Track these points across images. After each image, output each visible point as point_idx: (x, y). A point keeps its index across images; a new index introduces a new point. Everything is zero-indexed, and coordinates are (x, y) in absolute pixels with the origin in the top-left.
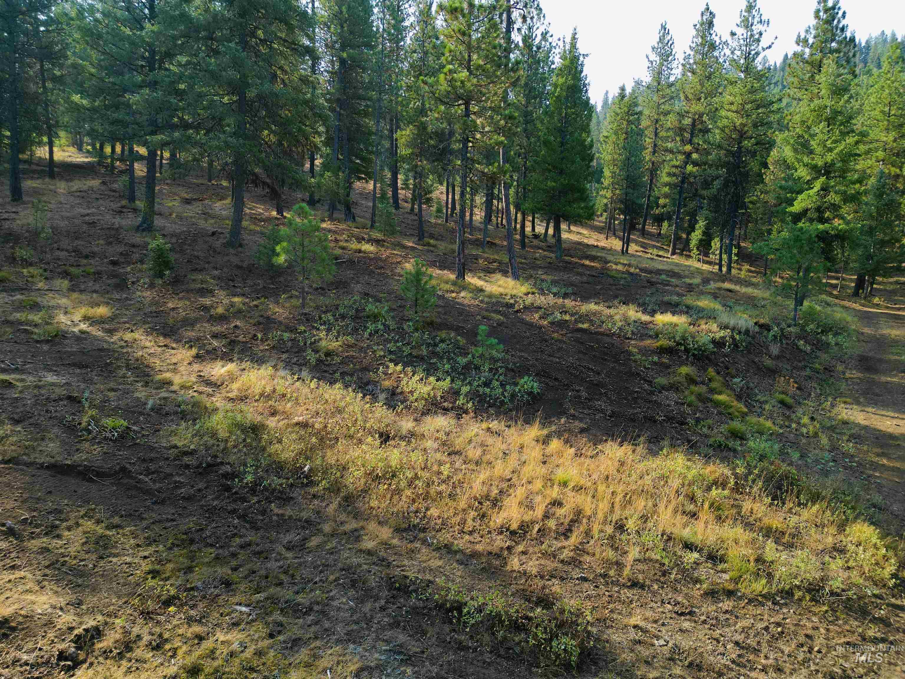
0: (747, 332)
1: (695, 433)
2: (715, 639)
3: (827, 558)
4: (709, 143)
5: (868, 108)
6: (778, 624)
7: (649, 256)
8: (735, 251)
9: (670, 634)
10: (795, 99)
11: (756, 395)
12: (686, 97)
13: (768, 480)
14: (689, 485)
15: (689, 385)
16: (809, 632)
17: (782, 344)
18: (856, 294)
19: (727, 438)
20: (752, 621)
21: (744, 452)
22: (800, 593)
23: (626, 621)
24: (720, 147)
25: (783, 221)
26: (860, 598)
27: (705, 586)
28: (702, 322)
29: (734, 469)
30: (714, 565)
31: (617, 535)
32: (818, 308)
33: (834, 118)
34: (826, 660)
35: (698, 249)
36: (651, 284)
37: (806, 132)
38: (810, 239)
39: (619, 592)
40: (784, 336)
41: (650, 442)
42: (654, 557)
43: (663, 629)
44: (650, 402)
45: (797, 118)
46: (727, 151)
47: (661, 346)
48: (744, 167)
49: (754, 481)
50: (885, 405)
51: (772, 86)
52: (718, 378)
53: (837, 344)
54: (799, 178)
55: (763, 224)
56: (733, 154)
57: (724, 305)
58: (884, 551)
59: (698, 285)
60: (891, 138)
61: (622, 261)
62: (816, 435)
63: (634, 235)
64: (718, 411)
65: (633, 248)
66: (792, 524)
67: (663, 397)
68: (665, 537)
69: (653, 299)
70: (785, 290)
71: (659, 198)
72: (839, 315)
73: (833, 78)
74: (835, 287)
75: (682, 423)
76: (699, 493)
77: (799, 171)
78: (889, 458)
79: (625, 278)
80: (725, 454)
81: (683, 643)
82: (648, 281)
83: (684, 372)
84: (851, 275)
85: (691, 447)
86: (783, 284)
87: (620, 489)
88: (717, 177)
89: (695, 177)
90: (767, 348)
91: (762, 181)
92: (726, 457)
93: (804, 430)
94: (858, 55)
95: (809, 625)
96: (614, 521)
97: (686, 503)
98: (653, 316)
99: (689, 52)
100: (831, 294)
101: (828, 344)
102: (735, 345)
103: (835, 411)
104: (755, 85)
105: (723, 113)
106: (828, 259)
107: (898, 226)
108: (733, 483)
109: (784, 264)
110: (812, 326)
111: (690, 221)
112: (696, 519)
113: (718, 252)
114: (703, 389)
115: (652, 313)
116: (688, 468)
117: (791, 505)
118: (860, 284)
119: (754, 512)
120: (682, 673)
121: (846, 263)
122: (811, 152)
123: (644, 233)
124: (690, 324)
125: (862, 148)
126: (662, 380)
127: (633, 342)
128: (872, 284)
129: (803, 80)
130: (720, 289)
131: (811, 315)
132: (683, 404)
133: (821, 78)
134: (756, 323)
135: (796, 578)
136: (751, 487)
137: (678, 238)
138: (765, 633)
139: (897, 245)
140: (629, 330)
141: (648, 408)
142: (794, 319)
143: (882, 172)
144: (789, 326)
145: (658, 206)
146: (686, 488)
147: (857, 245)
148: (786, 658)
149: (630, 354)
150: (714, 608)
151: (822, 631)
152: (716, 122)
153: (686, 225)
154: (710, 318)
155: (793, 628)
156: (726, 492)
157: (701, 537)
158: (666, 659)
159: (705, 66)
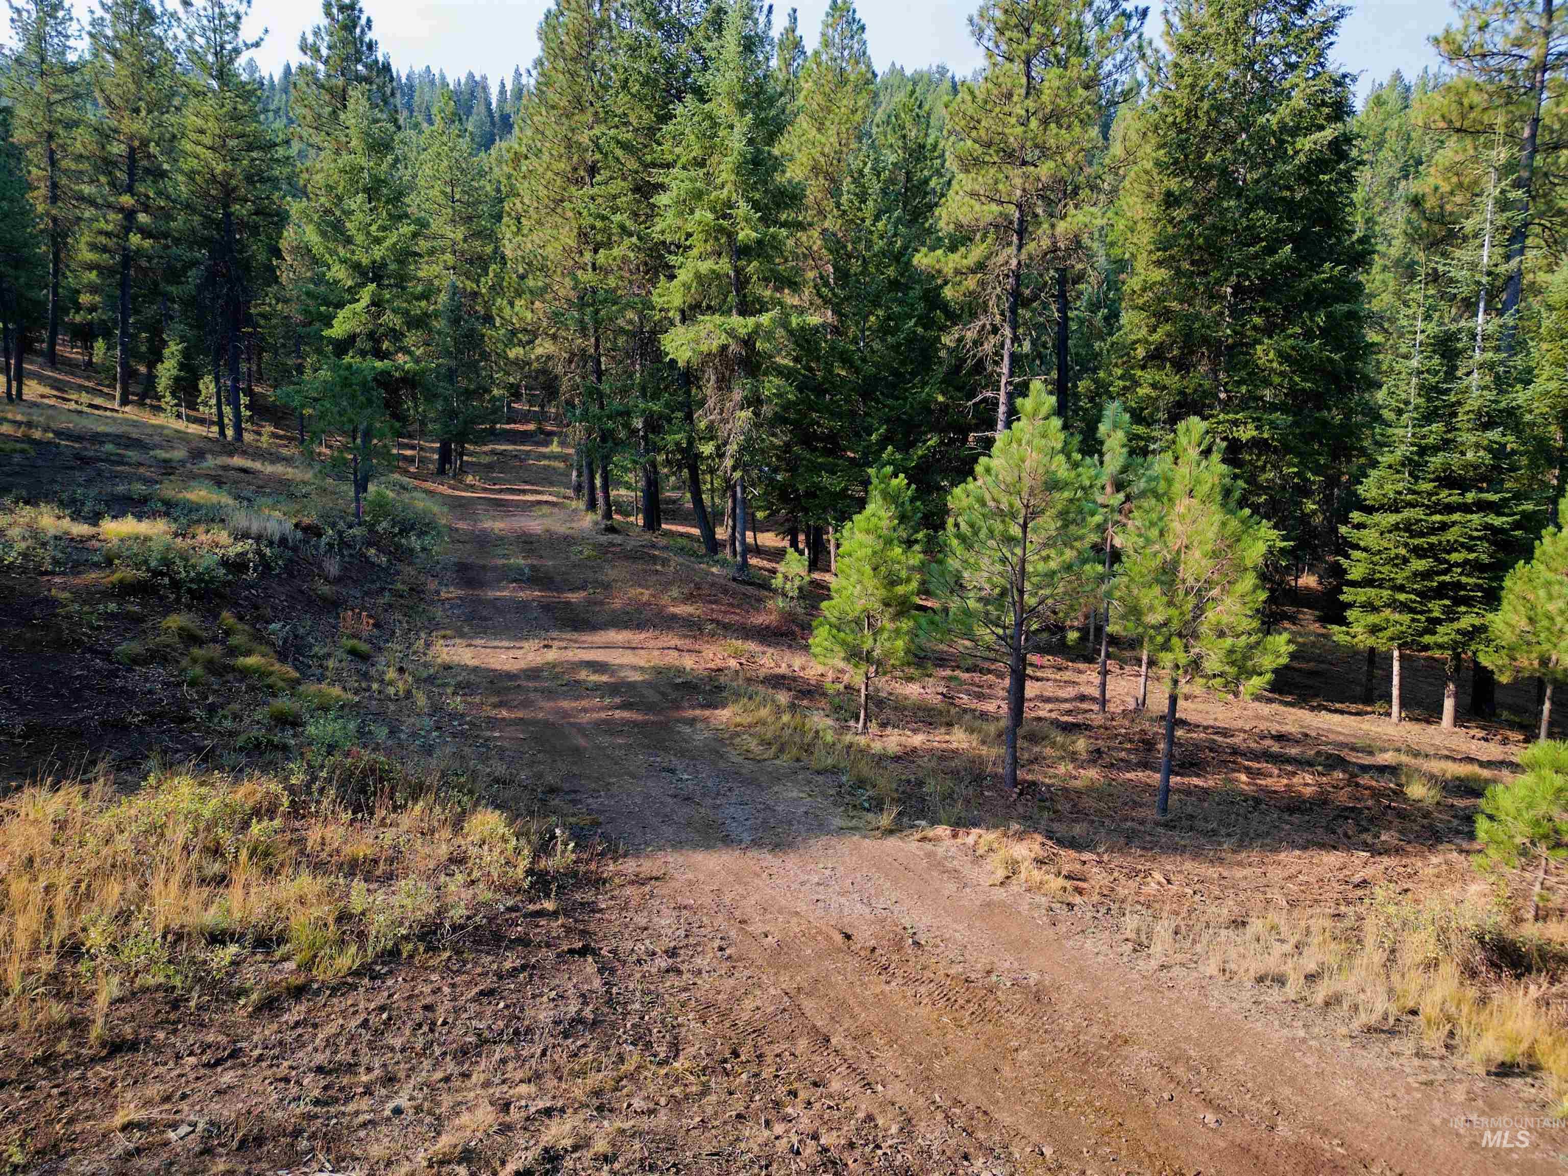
0: (283, 541)
1: (208, 732)
2: (281, 1080)
3: (443, 878)
4: (168, 197)
5: (423, 183)
6: (382, 1009)
7: (73, 406)
8: (244, 400)
9: (198, 1108)
10: (312, 146)
11: (311, 647)
12: (109, 102)
13: (343, 784)
14: (208, 829)
15: (187, 647)
16: (428, 1000)
17: (342, 556)
18: (441, 471)
19: (269, 730)
20: (341, 1021)
21: (301, 746)
22: (410, 946)
23: (105, 1125)
24: (188, 207)
25: (319, 351)
26: (491, 920)
27: (254, 996)
28: (201, 529)
29: (287, 779)
30: (268, 953)
31: (68, 967)
32: (391, 494)
33: (377, 190)
34: (455, 1032)
35: (173, 394)
36: (84, 461)
37: (336, 205)
38: (364, 384)
39: (83, 1077)
40: (344, 543)
41: (119, 769)
42: (151, 981)
43: (184, 1106)
44: (112, 691)
45: (319, 178)
46: (205, 216)
47: (121, 581)
48: (241, 252)
49: (321, 791)
50: (497, 633)
51: (271, 114)
52: (240, 626)
53: (424, 549)
54: (336, 282)
55: (288, 354)
56: (218, 224)
57: (237, 497)
58: (514, 842)
59: (183, 462)
60: (461, 236)
61: (10, 416)
62: (408, 693)
63: (32, 363)
64: (248, 686)
65: (33, 390)
66: (388, 842)
67: (134, 679)
68: (170, 938)
69: (93, 492)
70: (336, 468)
71: (78, 292)
72: (421, 503)
73: (366, 122)
74: (411, 460)
75: (182, 720)
76: (227, 838)
77: (334, 270)
78: (510, 709)
79: (23, 451)
80: (268, 757)
81: (226, 1113)
82: (78, 457)
83: (173, 625)
84: (433, 441)
85: (204, 760)
86: (332, 457)
87: (63, 877)
88: (194, 263)
89: (150, 259)
90: (320, 567)
91: (276, 280)
92: (270, 762)
93: (391, 690)
94: (398, 95)
95: (427, 989)
96: (56, 941)
97: (204, 863)
98: (95, 524)
99: (99, 12)
100: (406, 472)
101: (412, 550)
102: (265, 565)
103: (431, 653)
104: (240, 107)
105: (189, 147)
106: (395, 416)
107: (484, 368)
108: (286, 804)
109: (329, 423)
110: (384, 524)
111: (150, 340)
112: (227, 886)
113: (213, 401)
114: (214, 651)
115: (95, 519)
116: (203, 799)
117: (384, 812)
118: (445, 456)
119: (327, 841)
120: (228, 1166)
121: (423, 423)
122: (349, 240)
123: (53, 360)
124: (176, 535)
125: (423, 245)
126: (129, 647)
127: (57, 580)
128: (461, 455)
129: (320, 116)
130: (226, 468)
131: (381, 507)
132: (179, 685)
133: (348, 118)
134: (297, 526)
135: (401, 924)
136: (318, 802)
137: (129, 374)
138: (363, 1031)
139: (487, 397)
140: (46, 557)
141: (108, 704)
142: (357, 515)
143: (454, 287)
144: (350, 527)
145: (78, 308)
146: (202, 835)
147: (435, 396)
148: (399, 1056)
149: (53, 603)
150: (275, 1026)
151: (446, 990)
152: (176, 161)
153: (143, 349)
154: (213, 520)
155: (404, 1005)
156: (277, 823)
157: (239, 915)
158: (196, 1156)
159: (142, 51)
